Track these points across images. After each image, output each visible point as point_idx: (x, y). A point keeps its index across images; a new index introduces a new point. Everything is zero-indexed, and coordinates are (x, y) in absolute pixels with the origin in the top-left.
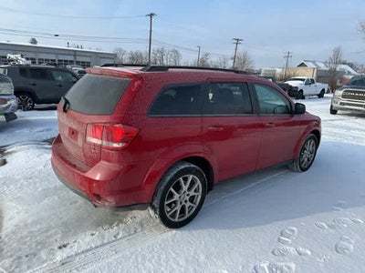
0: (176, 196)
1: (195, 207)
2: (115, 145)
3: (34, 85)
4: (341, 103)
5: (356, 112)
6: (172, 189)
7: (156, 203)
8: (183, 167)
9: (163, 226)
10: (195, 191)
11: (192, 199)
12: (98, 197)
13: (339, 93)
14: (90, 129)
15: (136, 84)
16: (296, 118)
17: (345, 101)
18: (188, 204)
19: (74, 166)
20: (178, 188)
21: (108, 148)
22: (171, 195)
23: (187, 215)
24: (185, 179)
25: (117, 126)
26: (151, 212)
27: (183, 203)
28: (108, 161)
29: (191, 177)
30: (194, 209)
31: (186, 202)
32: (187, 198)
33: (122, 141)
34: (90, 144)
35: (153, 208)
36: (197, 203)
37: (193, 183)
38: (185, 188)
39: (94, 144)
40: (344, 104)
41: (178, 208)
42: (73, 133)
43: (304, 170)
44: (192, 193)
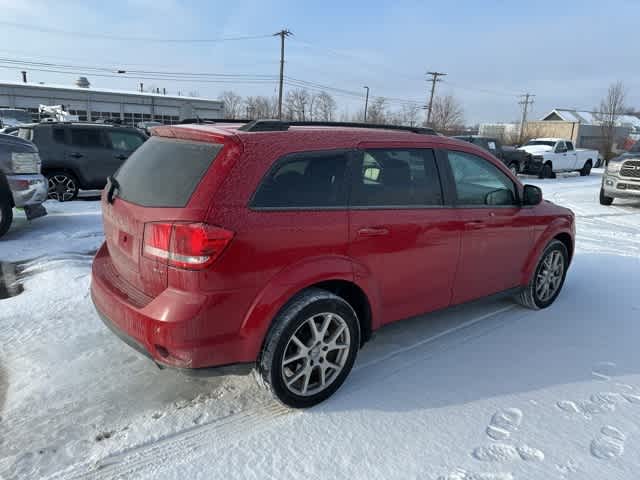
0: (303, 351)
1: (339, 370)
2: (193, 260)
3: (78, 157)
4: (619, 185)
6: (294, 338)
7: (267, 362)
8: (314, 299)
10: (339, 342)
11: (333, 356)
12: (164, 351)
13: (616, 166)
14: (149, 231)
15: (230, 153)
16: (525, 212)
17: (626, 180)
18: (326, 365)
19: (125, 297)
20: (306, 336)
21: (181, 266)
22: (294, 349)
23: (324, 385)
24: (320, 321)
25: (195, 226)
26: (259, 378)
27: (316, 363)
28: (180, 287)
29: (330, 316)
30: (336, 374)
31: (321, 360)
32: (324, 354)
33: (204, 253)
34: (150, 258)
35: (262, 371)
36: (343, 363)
37: (333, 327)
38: (319, 336)
39: (158, 259)
40: (625, 186)
41: (307, 371)
42: (126, 239)
43: (542, 305)
44: (332, 345)
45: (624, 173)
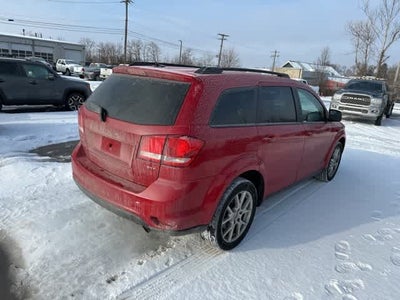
0: (231, 215)
1: (246, 225)
2: (178, 161)
4: (340, 108)
5: (353, 117)
6: (229, 208)
7: (214, 224)
8: (239, 183)
9: (218, 249)
10: (247, 208)
12: (155, 220)
13: (338, 97)
14: (145, 143)
15: (196, 89)
17: (344, 105)
18: (240, 223)
19: (120, 186)
20: (233, 206)
21: (171, 165)
22: (228, 213)
23: (239, 234)
24: (240, 196)
25: (184, 138)
27: (237, 222)
29: (244, 193)
30: (245, 228)
31: (239, 220)
32: (240, 216)
33: (186, 156)
34: (144, 159)
36: (248, 221)
37: (245, 199)
38: (239, 205)
39: (151, 160)
40: (343, 108)
41: (232, 228)
44: (245, 211)
45: (342, 101)
